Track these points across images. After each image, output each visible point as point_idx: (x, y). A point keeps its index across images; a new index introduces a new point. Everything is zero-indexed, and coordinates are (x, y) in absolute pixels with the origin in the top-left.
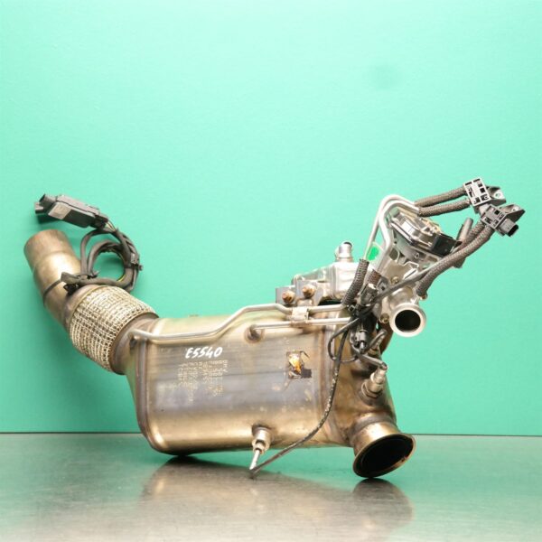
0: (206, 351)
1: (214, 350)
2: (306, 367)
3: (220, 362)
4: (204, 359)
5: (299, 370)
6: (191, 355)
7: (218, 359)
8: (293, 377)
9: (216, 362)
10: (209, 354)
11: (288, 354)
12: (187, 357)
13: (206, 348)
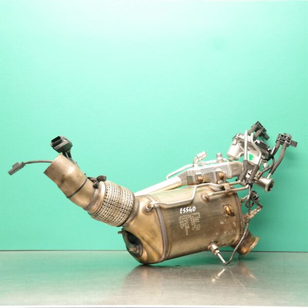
0: (188, 209)
1: (192, 208)
2: (232, 212)
3: (196, 214)
4: (189, 213)
5: (229, 213)
6: (183, 212)
7: (195, 212)
8: (228, 217)
9: (195, 214)
10: (190, 210)
11: (223, 206)
12: (181, 213)
13: (188, 207)
